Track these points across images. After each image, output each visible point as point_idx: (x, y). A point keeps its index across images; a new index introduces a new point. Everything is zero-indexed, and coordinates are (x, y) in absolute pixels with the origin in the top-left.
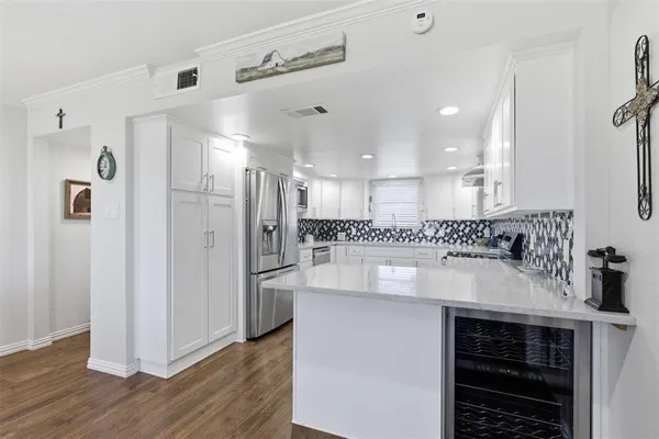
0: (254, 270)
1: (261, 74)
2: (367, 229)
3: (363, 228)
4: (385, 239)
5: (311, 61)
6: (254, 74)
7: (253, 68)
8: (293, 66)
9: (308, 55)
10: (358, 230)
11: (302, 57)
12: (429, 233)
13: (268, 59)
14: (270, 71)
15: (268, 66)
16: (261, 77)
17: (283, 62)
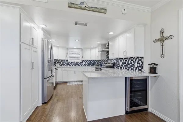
0: (45, 77)
1: (79, 7)
2: (66, 63)
3: (65, 62)
4: (72, 65)
5: (98, 10)
6: (76, 6)
7: (76, 4)
8: (91, 9)
9: (96, 8)
10: (63, 63)
11: (95, 8)
12: (84, 63)
13: (82, 3)
14: (83, 8)
15: (82, 6)
16: (79, 9)
17: (88, 7)
